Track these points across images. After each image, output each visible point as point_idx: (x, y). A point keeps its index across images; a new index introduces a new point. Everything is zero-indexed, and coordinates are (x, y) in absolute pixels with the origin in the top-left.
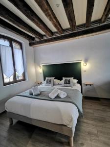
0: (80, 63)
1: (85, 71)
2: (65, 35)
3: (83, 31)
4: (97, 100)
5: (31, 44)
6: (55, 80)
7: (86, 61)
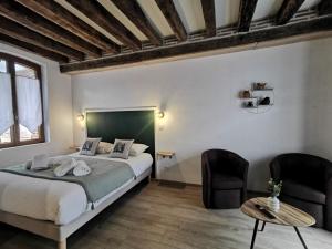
0: (153, 111)
1: (161, 129)
2: (122, 57)
3: (152, 52)
4: (179, 188)
5: (63, 70)
6: (103, 144)
7: (163, 108)
